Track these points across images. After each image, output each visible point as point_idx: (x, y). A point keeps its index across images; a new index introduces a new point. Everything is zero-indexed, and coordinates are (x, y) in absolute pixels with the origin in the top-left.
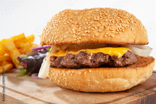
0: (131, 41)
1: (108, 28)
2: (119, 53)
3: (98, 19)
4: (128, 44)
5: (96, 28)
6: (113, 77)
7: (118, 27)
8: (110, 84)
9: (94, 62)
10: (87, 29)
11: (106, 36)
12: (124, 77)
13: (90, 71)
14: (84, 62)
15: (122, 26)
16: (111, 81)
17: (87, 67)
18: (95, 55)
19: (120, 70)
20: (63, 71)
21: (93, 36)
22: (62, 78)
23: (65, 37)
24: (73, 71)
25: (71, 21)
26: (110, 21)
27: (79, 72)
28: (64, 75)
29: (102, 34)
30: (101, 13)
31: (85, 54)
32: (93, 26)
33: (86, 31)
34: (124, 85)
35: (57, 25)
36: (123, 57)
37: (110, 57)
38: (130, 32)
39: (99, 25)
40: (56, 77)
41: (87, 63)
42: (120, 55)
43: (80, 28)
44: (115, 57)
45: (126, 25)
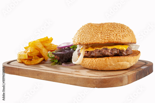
0: (130, 42)
1: (118, 35)
2: (124, 48)
3: (112, 30)
4: (129, 43)
5: (112, 35)
6: (122, 61)
7: (123, 34)
8: (120, 65)
9: (111, 53)
10: (107, 35)
11: (117, 39)
12: (128, 61)
13: (110, 58)
14: (107, 53)
15: (125, 34)
16: (121, 63)
17: (108, 56)
18: (112, 50)
19: (126, 57)
20: (93, 59)
21: (111, 39)
22: (92, 63)
23: (95, 40)
24: (100, 59)
25: (96, 31)
26: (119, 31)
27: (104, 59)
28: (94, 61)
29: (116, 38)
30: (112, 26)
31: (107, 49)
32: (110, 34)
33: (107, 37)
34: (127, 65)
35: (88, 33)
36: (126, 50)
37: (120, 50)
38: (129, 36)
39: (113, 33)
40: (88, 63)
41: (107, 54)
42: (125, 49)
43: (103, 35)
44: (123, 51)
45: (127, 33)
